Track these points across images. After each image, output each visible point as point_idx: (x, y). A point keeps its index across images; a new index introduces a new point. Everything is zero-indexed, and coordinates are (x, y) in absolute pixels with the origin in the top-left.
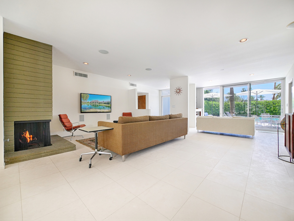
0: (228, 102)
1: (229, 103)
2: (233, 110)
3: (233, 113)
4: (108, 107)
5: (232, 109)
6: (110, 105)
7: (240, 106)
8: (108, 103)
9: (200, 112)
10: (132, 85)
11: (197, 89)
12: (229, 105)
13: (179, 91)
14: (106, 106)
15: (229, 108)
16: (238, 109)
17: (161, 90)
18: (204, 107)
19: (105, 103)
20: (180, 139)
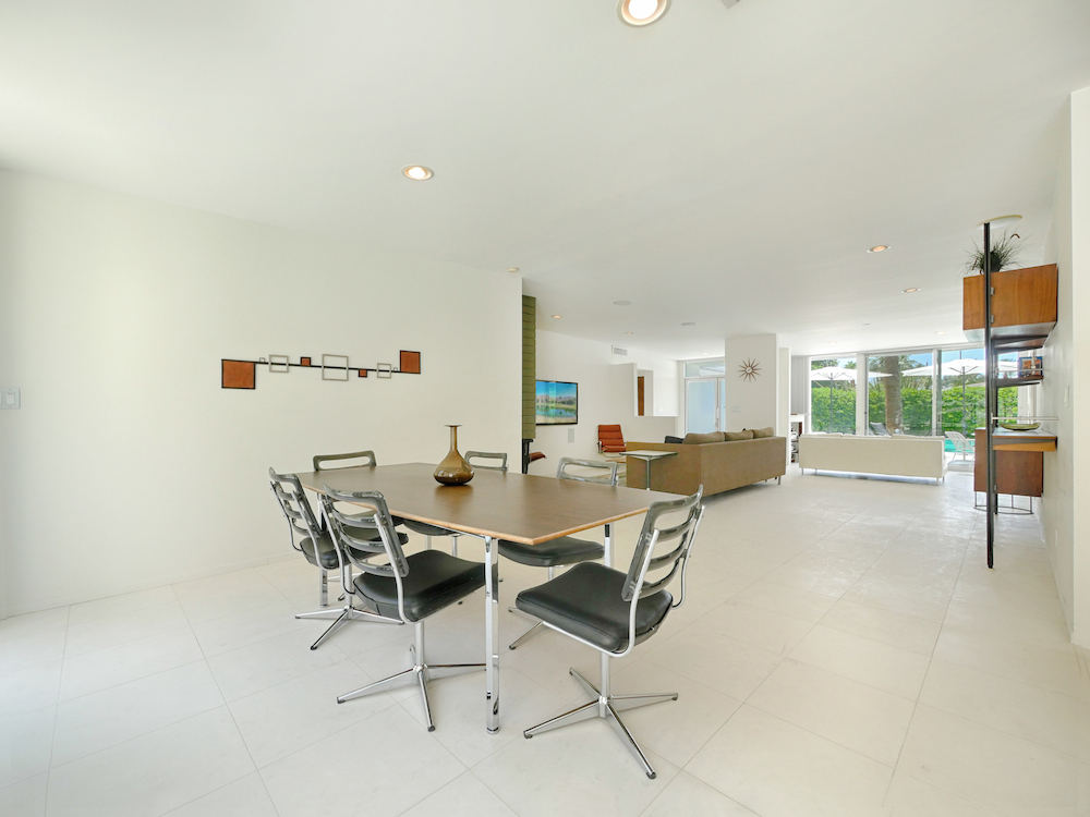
0: (879, 389)
1: (883, 395)
2: (894, 416)
3: (896, 426)
4: (571, 410)
5: (892, 415)
6: (574, 407)
7: (920, 402)
8: (570, 403)
9: (800, 423)
10: (618, 351)
11: (793, 358)
12: (880, 400)
13: (750, 370)
14: (567, 410)
15: (880, 408)
16: (915, 413)
17: (683, 361)
18: (810, 411)
19: (564, 403)
20: (766, 486)
